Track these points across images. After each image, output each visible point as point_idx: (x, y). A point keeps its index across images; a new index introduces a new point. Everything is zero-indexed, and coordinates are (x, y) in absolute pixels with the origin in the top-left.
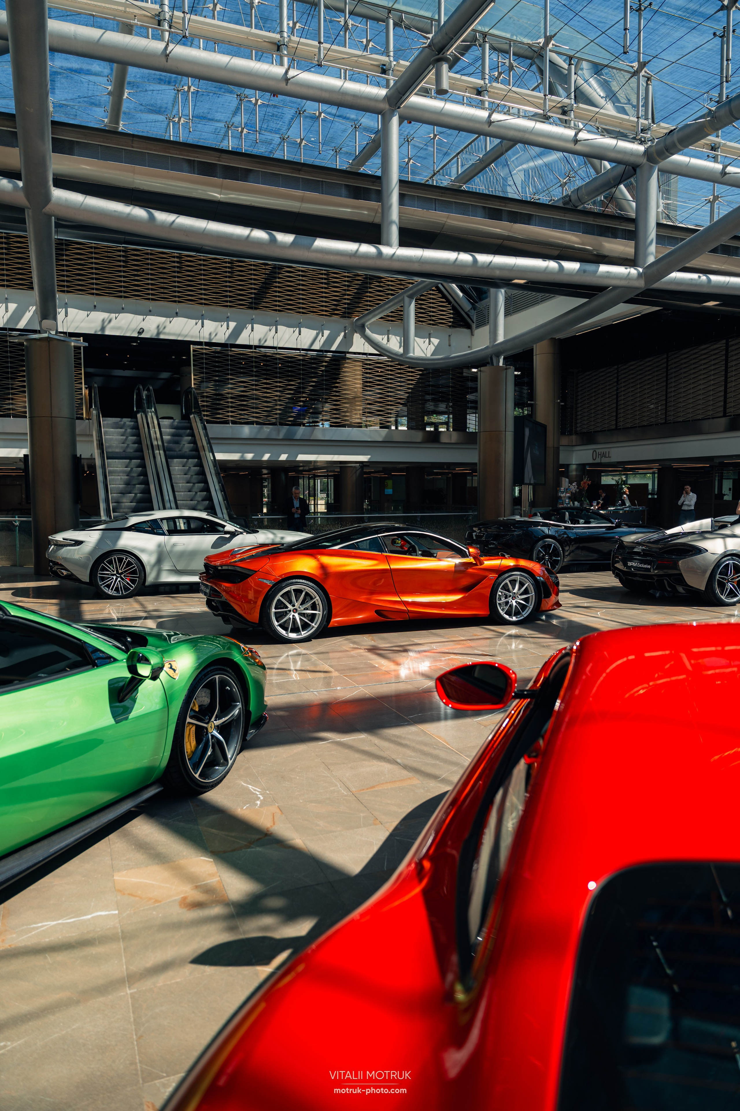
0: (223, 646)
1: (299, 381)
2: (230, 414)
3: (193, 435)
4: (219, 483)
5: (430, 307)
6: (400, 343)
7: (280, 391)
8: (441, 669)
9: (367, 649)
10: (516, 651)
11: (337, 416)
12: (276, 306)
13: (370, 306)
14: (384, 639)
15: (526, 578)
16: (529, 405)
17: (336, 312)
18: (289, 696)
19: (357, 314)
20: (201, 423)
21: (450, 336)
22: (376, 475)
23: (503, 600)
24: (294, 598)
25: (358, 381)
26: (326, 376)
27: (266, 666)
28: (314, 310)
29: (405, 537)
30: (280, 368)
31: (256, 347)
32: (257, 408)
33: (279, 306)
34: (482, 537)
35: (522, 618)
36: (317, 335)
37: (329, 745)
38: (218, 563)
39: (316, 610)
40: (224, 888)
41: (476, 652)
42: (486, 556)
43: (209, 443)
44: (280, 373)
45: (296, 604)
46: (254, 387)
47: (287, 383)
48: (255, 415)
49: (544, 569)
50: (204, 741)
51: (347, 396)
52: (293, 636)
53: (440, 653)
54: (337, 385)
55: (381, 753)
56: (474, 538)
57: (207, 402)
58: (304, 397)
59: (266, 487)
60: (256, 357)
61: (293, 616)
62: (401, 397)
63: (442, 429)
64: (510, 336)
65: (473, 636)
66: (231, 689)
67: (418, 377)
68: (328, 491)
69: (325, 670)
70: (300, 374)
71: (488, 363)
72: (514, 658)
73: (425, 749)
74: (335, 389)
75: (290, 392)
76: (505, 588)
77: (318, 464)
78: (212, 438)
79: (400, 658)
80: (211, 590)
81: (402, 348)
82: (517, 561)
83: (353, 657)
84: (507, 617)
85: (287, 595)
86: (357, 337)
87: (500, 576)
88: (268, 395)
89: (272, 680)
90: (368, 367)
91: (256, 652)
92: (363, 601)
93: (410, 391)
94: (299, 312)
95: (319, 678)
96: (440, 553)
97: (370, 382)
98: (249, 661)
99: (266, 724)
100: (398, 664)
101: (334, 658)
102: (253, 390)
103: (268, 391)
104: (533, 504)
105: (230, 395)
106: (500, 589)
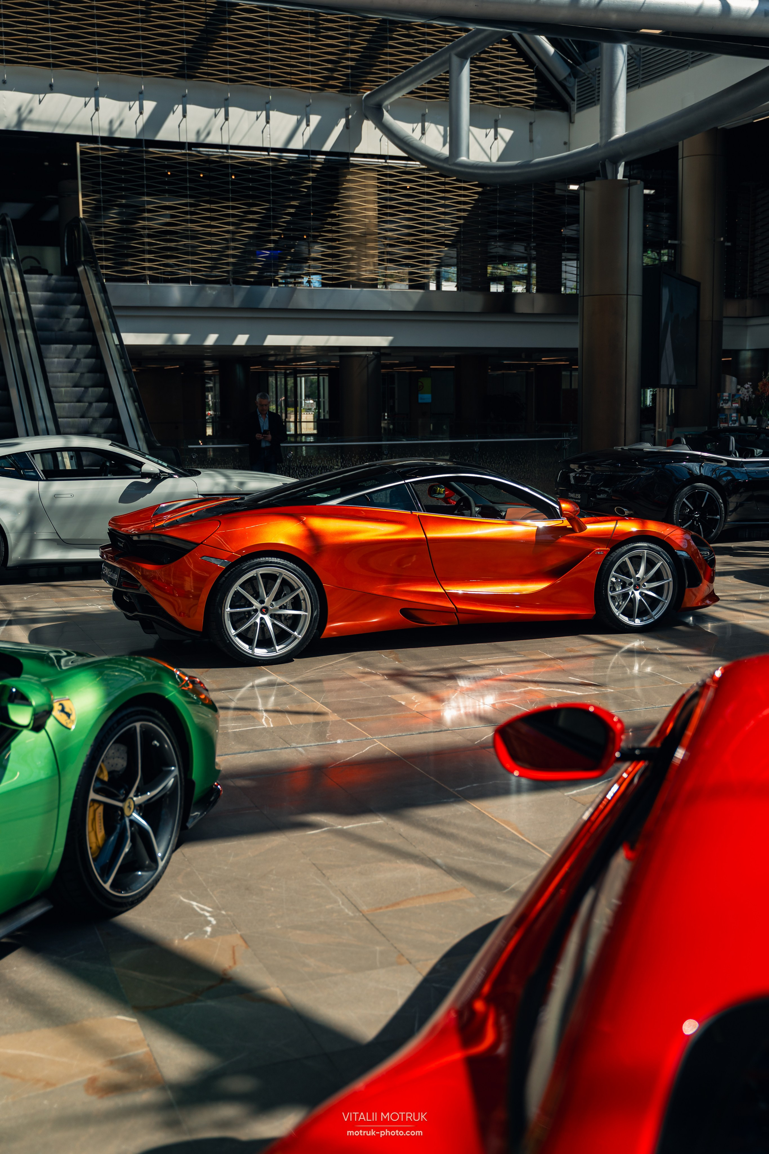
0: (147, 675)
1: (267, 205)
2: (147, 264)
3: (82, 302)
4: (129, 386)
5: (497, 73)
6: (445, 137)
7: (233, 224)
8: (511, 708)
9: (387, 675)
10: (642, 676)
11: (334, 267)
12: (225, 71)
13: (391, 71)
14: (415, 657)
15: (658, 553)
16: (669, 247)
17: (331, 82)
18: (256, 755)
19: (367, 85)
20: (97, 281)
21: (531, 124)
22: (403, 369)
23: (619, 590)
24: (262, 590)
25: (371, 206)
26: (314, 196)
27: (217, 705)
28: (293, 78)
29: (453, 483)
30: (233, 183)
31: (191, 145)
32: (194, 254)
33: (231, 72)
34: (585, 480)
35: (652, 620)
36: (299, 123)
37: (324, 835)
38: (132, 530)
39: (300, 610)
40: (156, 1063)
41: (572, 679)
42: (590, 515)
43: (111, 316)
44: (233, 192)
45: (266, 600)
46: (189, 217)
47: (245, 208)
48: (191, 266)
49: (689, 537)
50: (118, 830)
51: (351, 232)
52: (261, 652)
53: (510, 680)
54: (333, 212)
55: (410, 849)
56: (572, 482)
57: (106, 242)
58: (275, 235)
59: (210, 390)
60: (191, 164)
61: (262, 619)
62: (447, 233)
63: (519, 288)
64: (637, 127)
65: (567, 651)
66: (162, 745)
67: (476, 197)
68: (319, 397)
69: (316, 710)
70: (268, 193)
71: (598, 174)
72: (637, 688)
73: (483, 841)
74: (329, 220)
75: (251, 225)
76: (623, 570)
77: (302, 351)
78: (114, 307)
79: (443, 689)
80: (120, 576)
81: (447, 145)
82: (643, 524)
83: (362, 687)
84: (625, 619)
85: (251, 585)
86: (368, 127)
87: (613, 549)
88: (213, 231)
89: (226, 728)
90: (389, 179)
91: (201, 683)
92: (380, 593)
93: (462, 222)
94: (267, 83)
95: (306, 725)
96: (511, 510)
97: (391, 207)
98: (189, 697)
99: (220, 802)
100: (439, 700)
101: (330, 691)
102: (186, 221)
103: (213, 223)
104: (675, 421)
105: (147, 232)
106: (613, 573)
